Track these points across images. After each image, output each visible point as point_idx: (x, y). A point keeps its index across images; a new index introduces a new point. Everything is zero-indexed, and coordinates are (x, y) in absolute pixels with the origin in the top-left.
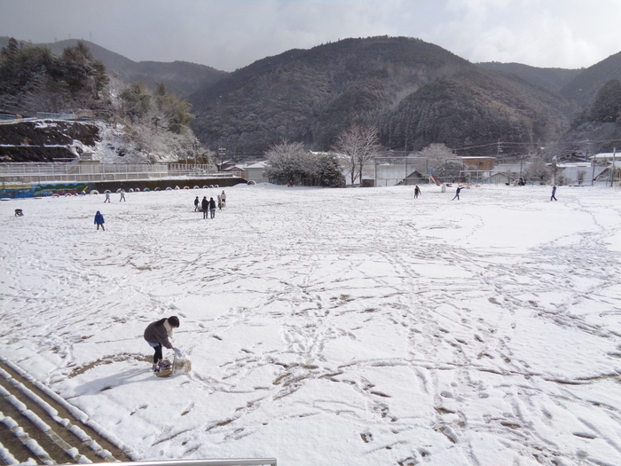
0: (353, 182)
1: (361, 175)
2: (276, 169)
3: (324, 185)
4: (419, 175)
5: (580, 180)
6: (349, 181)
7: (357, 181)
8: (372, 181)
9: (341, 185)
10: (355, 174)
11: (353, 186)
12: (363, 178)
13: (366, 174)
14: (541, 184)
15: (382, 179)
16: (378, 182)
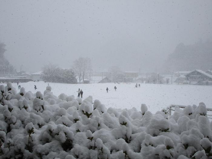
0: (80, 81)
1: (83, 79)
2: (46, 75)
3: (68, 82)
4: (108, 79)
5: (167, 82)
6: (78, 81)
7: (82, 81)
8: (88, 81)
9: (75, 82)
10: (81, 78)
11: (80, 83)
12: (85, 80)
13: (85, 78)
14: (154, 83)
15: (92, 80)
16: (91, 82)
